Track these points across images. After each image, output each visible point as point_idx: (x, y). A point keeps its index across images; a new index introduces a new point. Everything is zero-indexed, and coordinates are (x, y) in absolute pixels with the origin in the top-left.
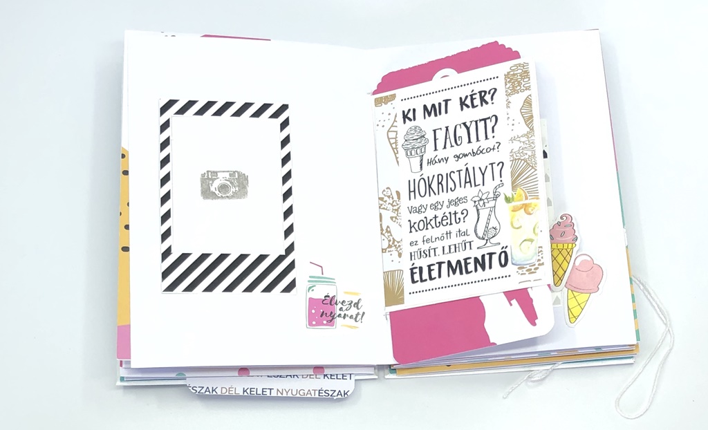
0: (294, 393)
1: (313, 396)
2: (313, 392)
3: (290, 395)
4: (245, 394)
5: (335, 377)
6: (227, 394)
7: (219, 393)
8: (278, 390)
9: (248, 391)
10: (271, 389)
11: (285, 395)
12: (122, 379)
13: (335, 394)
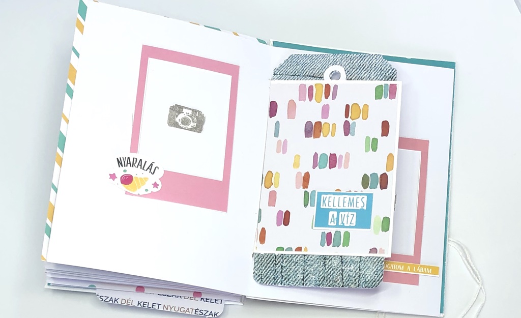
0: (177, 309)
1: (190, 314)
2: (190, 311)
3: (173, 310)
4: (139, 306)
5: (209, 301)
6: (126, 304)
7: (120, 303)
8: (164, 306)
9: (142, 304)
10: (159, 304)
11: (169, 310)
12: (49, 284)
13: (208, 314)
